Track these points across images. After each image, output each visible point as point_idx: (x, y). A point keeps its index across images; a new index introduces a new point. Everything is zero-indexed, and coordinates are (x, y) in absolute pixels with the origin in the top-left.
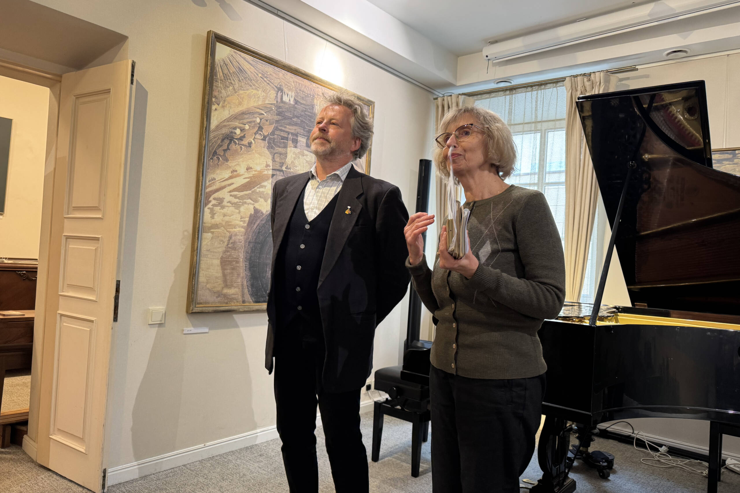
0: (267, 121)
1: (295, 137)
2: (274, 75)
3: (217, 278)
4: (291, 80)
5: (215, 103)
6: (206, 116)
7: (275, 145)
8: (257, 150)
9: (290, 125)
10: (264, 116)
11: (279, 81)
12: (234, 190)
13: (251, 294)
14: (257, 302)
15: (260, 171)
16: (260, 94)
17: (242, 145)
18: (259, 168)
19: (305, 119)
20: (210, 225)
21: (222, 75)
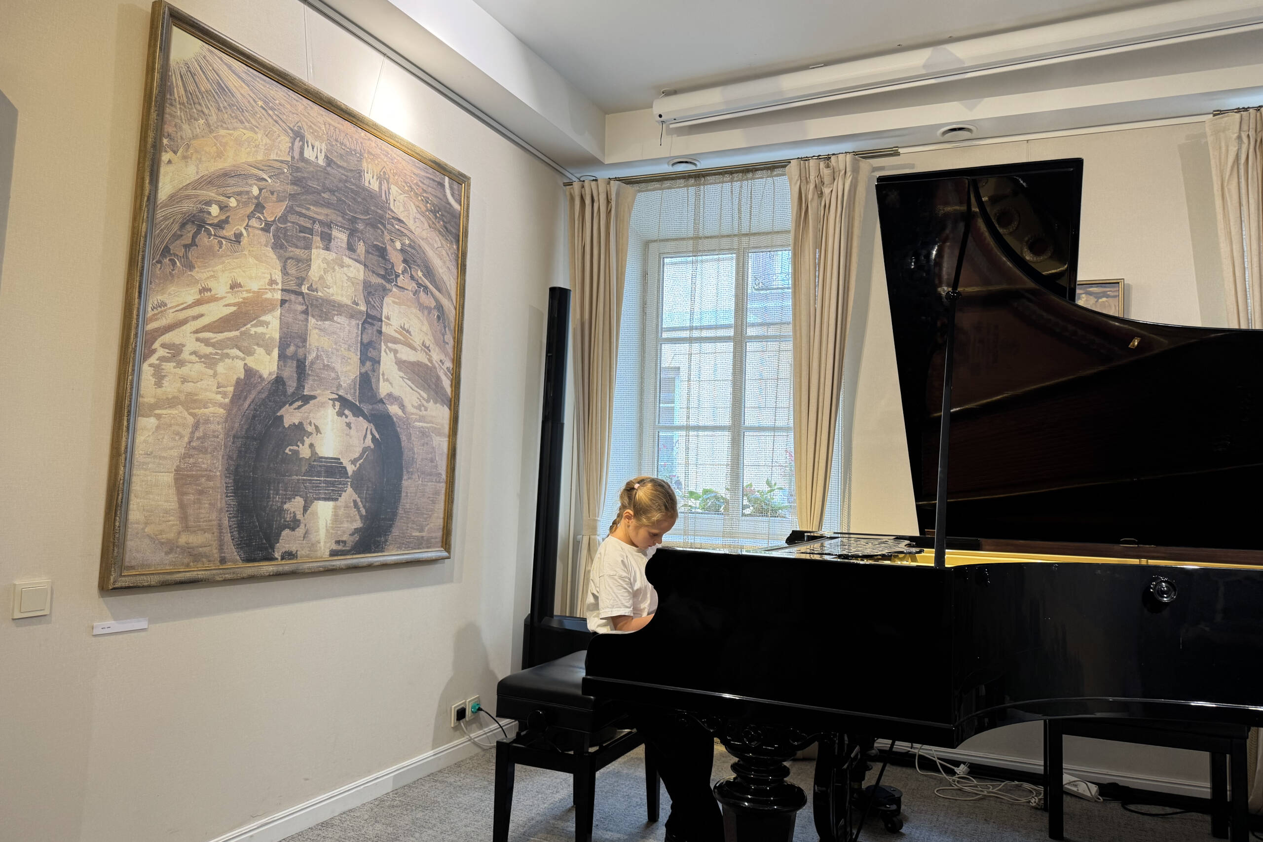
0: (272, 193)
1: (326, 230)
2: (288, 106)
3: (167, 512)
4: (321, 119)
5: (168, 150)
6: (148, 174)
7: (287, 242)
8: (251, 249)
9: (317, 206)
10: (264, 183)
11: (297, 119)
12: (205, 329)
13: (238, 545)
14: (248, 560)
15: (258, 292)
16: (259, 140)
17: (222, 238)
18: (255, 286)
19: (346, 197)
20: (152, 401)
21: (183, 93)
